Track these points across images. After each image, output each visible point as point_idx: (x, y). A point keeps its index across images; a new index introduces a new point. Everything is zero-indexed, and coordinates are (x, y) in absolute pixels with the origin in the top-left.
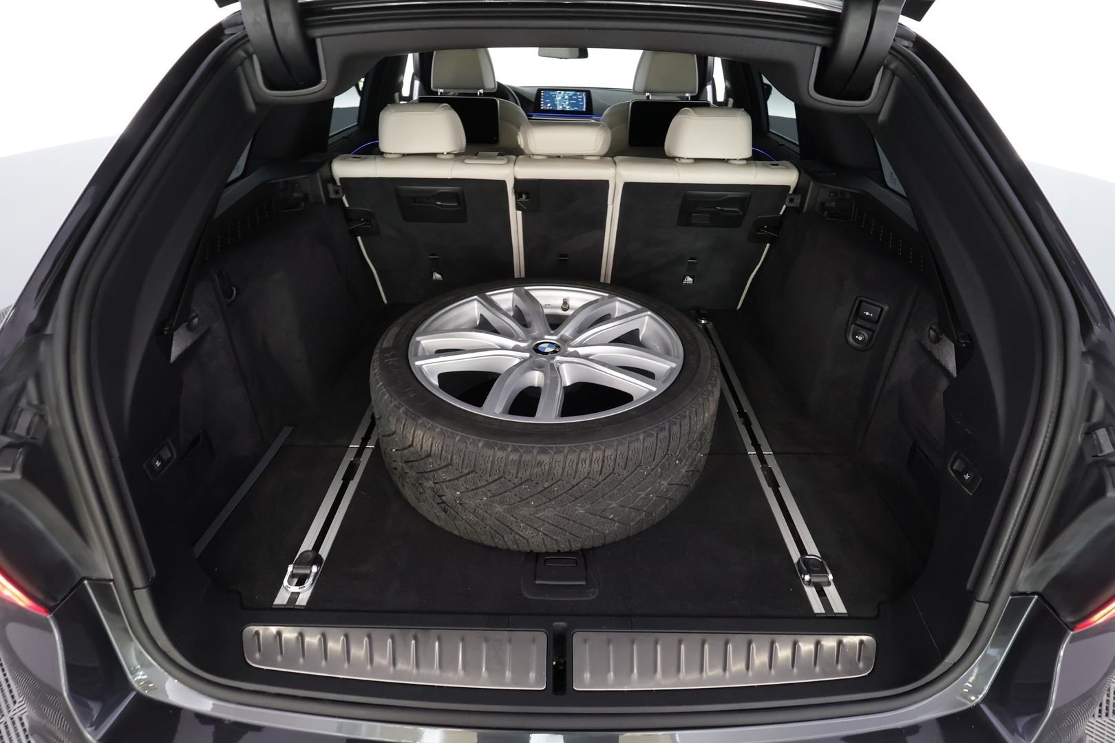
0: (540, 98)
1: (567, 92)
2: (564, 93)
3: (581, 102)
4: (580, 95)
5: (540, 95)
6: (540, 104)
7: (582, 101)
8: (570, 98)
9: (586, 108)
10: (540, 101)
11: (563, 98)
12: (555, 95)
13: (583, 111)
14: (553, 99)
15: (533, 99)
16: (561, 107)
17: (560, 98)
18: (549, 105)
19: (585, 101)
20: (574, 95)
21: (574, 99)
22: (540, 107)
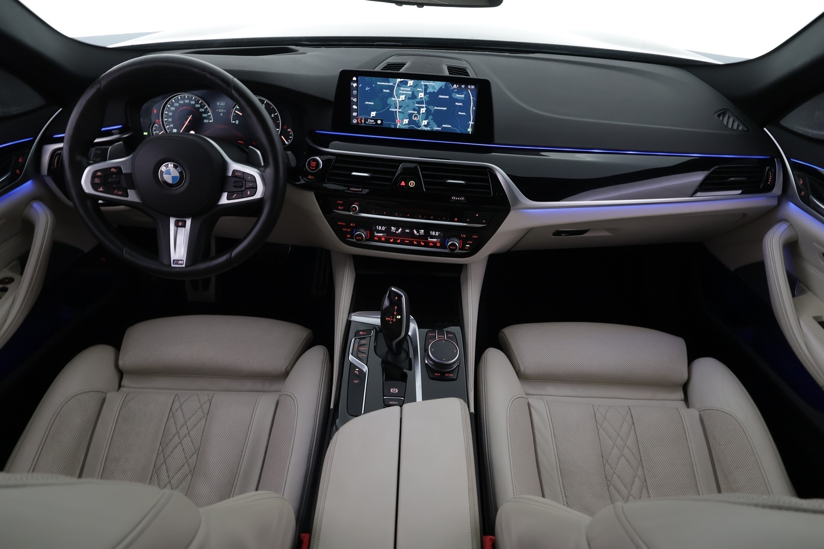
0: (349, 95)
1: (423, 83)
2: (415, 86)
3: (461, 109)
4: (460, 91)
5: (349, 88)
6: (349, 110)
7: (466, 108)
8: (432, 99)
9: (474, 127)
10: (350, 103)
11: (413, 96)
12: (391, 88)
13: (468, 134)
14: (383, 100)
15: (331, 95)
16: (406, 121)
17: (402, 97)
18: (373, 114)
19: (472, 108)
20: (441, 92)
21: (442, 103)
22: (349, 117)
